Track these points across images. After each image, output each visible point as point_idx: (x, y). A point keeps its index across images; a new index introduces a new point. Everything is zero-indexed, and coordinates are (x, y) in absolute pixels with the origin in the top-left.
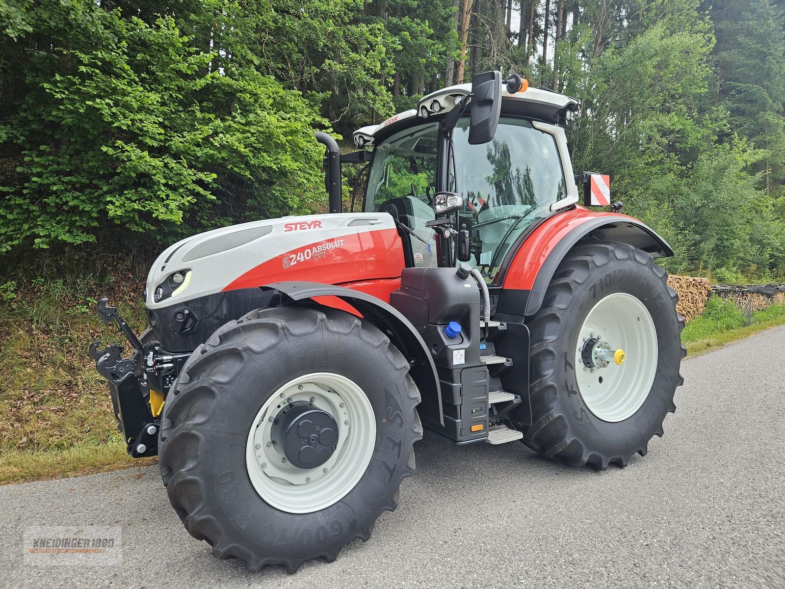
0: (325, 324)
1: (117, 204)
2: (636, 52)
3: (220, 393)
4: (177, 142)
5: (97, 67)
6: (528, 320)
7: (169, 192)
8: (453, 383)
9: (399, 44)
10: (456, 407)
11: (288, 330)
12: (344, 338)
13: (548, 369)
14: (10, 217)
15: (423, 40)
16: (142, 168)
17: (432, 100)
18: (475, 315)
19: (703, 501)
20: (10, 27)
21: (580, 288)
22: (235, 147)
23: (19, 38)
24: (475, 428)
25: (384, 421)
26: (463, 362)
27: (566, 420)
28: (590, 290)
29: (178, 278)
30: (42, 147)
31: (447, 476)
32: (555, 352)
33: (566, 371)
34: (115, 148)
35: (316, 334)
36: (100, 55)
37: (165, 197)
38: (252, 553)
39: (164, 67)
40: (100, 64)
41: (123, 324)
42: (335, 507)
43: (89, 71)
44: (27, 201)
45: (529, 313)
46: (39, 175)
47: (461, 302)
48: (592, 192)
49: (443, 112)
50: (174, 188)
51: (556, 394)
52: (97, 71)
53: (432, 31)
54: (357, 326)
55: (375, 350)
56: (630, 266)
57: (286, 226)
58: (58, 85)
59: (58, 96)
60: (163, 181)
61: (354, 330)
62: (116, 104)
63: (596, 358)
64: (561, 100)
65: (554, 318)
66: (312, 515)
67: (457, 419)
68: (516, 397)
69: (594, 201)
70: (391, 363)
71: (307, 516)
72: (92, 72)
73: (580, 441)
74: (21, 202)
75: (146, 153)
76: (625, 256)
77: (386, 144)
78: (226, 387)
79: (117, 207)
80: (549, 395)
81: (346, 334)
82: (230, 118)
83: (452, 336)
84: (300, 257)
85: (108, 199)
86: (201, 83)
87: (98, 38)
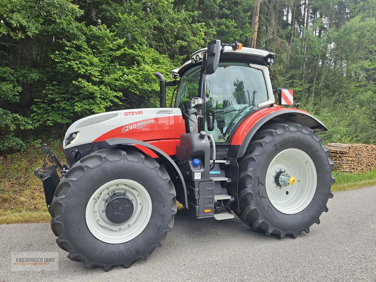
0: (126, 157)
1: (79, 106)
3: (73, 185)
4: (107, 79)
5: (74, 48)
6: (239, 160)
7: (102, 101)
8: (195, 188)
9: (215, 32)
10: (196, 200)
11: (107, 159)
12: (135, 164)
13: (249, 184)
14: (39, 112)
15: (232, 29)
16: (91, 90)
18: (207, 156)
20: (29, 31)
21: (268, 145)
22: (132, 81)
23: (33, 36)
24: (206, 211)
25: (156, 204)
26: (200, 178)
27: (259, 211)
28: (273, 146)
29: (74, 136)
30: (54, 83)
31: (203, 235)
32: (252, 176)
33: (259, 186)
34: (79, 82)
35: (121, 161)
36: (75, 42)
37: (99, 103)
38: (86, 259)
39: (103, 46)
40: (75, 46)
41: (53, 155)
42: (129, 242)
43: (69, 49)
44: (47, 105)
45: (239, 156)
46: (51, 94)
47: (199, 149)
48: (282, 98)
49: (201, 61)
50: (104, 99)
51: (253, 197)
52: (74, 49)
53: (236, 25)
54: (142, 158)
55: (151, 170)
56: (299, 134)
57: (125, 113)
58: (57, 56)
59: (57, 60)
60: (99, 96)
61: (141, 160)
62: (81, 63)
63: (281, 181)
65: (253, 159)
66: (118, 245)
67: (197, 206)
68: (232, 198)
70: (160, 177)
71: (115, 245)
72: (71, 50)
73: (267, 222)
74: (44, 105)
75: (90, 84)
76: (296, 130)
77: (185, 77)
78: (75, 183)
79: (79, 107)
80: (249, 198)
81: (136, 162)
82: (132, 68)
83: (195, 166)
84: (131, 127)
85: (75, 104)
86: (118, 53)
87: (75, 35)
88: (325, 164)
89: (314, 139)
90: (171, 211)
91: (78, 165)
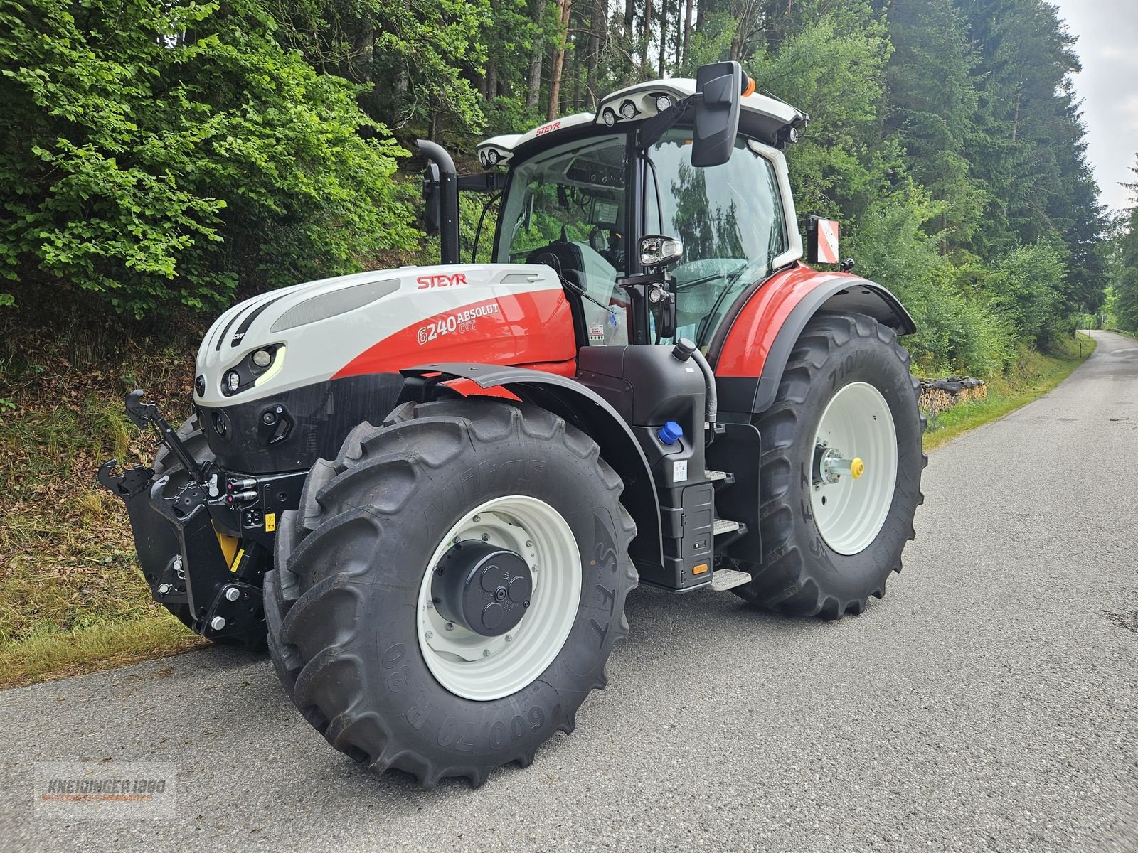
0: (521, 424)
1: (59, 243)
2: (796, 57)
3: (385, 527)
6: (756, 419)
7: (146, 227)
8: (672, 507)
10: (676, 541)
11: (474, 433)
12: (546, 445)
13: (781, 485)
16: (100, 186)
17: (623, 99)
18: (699, 413)
19: (969, 649)
21: (819, 375)
22: (253, 160)
24: (698, 569)
25: (593, 562)
26: (684, 477)
27: (801, 554)
28: (830, 377)
29: (262, 358)
32: (790, 463)
33: (801, 487)
34: (56, 152)
35: (509, 438)
37: (140, 236)
38: (428, 763)
41: (169, 431)
42: (531, 688)
45: (759, 409)
47: (684, 393)
48: (819, 244)
49: (638, 118)
50: (154, 222)
51: (789, 519)
54: (560, 427)
55: (583, 461)
56: (874, 345)
57: (419, 280)
60: (137, 209)
61: (557, 433)
62: (55, 78)
63: (826, 471)
64: (785, 112)
65: (789, 415)
66: (502, 702)
67: (677, 557)
68: (740, 526)
69: (822, 258)
70: (602, 480)
71: (497, 703)
72: (9, 21)
73: (815, 582)
75: (112, 162)
76: (867, 333)
77: (531, 165)
78: (393, 518)
79: (57, 248)
80: (782, 520)
81: (547, 439)
82: (238, 113)
83: (668, 441)
84: (441, 328)
85: (43, 235)
86: (190, 52)
88: (913, 419)
89: (897, 355)
90: (629, 580)
91: (390, 461)
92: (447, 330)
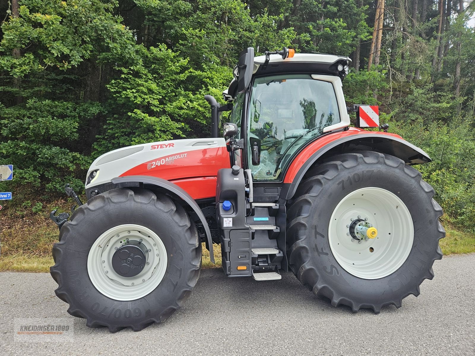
0: (133, 198)
3: (72, 230)
4: (169, 108)
5: (131, 74)
8: (224, 238)
10: (226, 253)
11: (111, 200)
12: (145, 206)
13: (302, 235)
14: (99, 150)
18: (241, 197)
20: (73, 60)
21: (330, 183)
23: (78, 65)
24: (240, 268)
25: (172, 255)
26: (231, 225)
27: (317, 272)
28: (339, 184)
29: (94, 174)
30: (115, 116)
32: (307, 225)
33: (316, 238)
35: (127, 203)
36: (132, 68)
39: (164, 70)
40: (132, 72)
43: (126, 76)
44: (107, 142)
45: (288, 198)
46: (112, 129)
51: (307, 252)
52: (131, 76)
53: (345, 24)
54: (153, 200)
55: (165, 214)
56: (381, 168)
57: (152, 147)
58: (113, 85)
59: (113, 90)
60: (158, 129)
61: (152, 202)
62: (138, 91)
63: (358, 233)
64: (332, 59)
65: (307, 202)
66: (125, 302)
67: (227, 261)
68: (279, 253)
69: (362, 124)
70: (176, 222)
72: (128, 77)
73: (330, 288)
74: (105, 142)
75: (147, 115)
76: (375, 161)
78: (74, 227)
80: (304, 254)
81: (145, 204)
83: (226, 210)
84: (158, 163)
85: (133, 139)
86: (183, 77)
87: (133, 60)
88: (427, 210)
89: (406, 173)
90: (191, 266)
92: (160, 164)
